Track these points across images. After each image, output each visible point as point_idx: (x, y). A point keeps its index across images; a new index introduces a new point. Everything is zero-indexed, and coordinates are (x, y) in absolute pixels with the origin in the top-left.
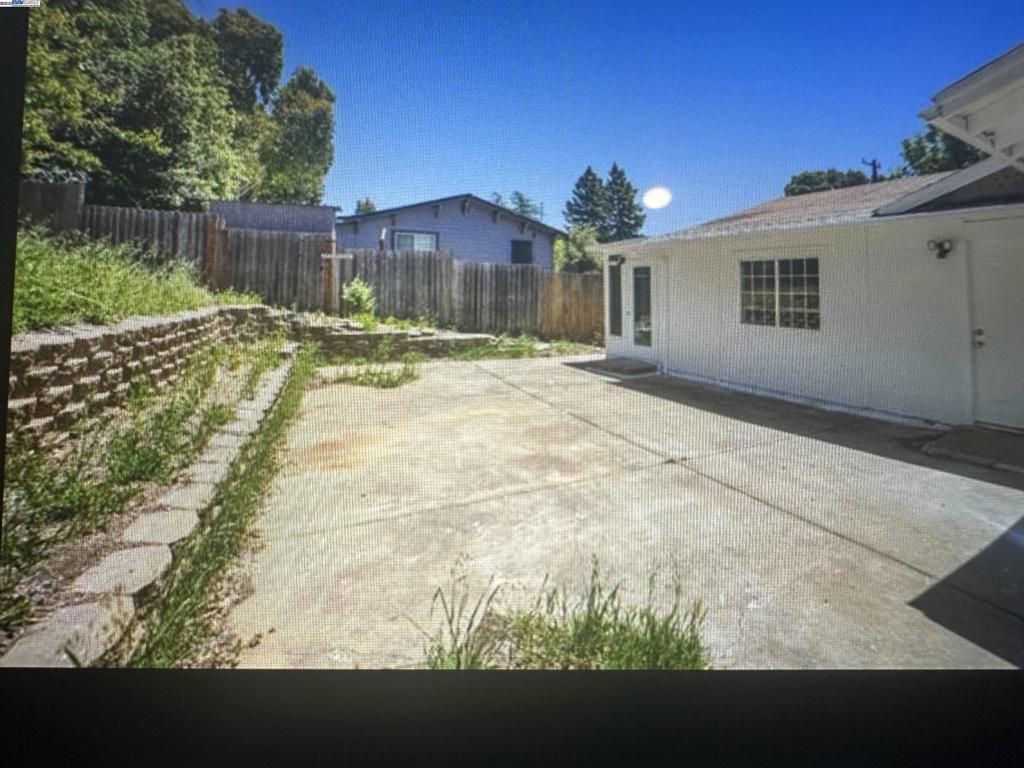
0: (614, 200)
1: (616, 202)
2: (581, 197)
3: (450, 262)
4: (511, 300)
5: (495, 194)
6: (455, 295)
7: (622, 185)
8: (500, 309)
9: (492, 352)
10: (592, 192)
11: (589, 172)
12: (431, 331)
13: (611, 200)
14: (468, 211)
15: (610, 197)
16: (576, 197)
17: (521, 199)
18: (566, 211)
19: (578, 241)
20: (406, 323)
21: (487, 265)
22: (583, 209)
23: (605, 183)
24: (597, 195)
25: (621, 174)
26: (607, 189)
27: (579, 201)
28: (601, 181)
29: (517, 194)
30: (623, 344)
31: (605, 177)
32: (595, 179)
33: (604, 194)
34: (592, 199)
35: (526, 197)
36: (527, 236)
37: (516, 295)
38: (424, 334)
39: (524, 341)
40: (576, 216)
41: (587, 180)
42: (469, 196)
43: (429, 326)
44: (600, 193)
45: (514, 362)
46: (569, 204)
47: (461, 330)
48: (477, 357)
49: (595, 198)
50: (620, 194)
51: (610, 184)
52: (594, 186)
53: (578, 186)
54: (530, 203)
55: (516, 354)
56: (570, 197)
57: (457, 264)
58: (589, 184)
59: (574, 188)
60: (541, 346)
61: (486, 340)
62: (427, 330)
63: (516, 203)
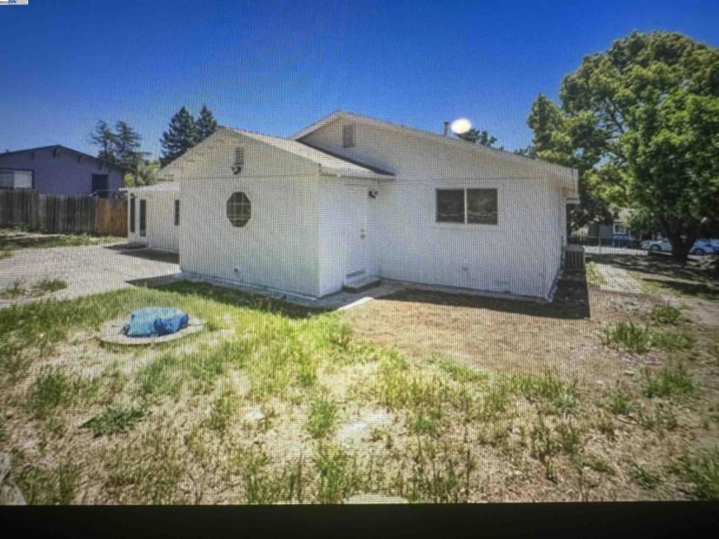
0: (203, 132)
1: (204, 134)
2: (175, 129)
3: (37, 195)
4: (78, 216)
5: (101, 121)
6: (40, 213)
7: (210, 121)
8: (70, 220)
9: (62, 243)
10: (185, 126)
11: (183, 111)
12: (23, 233)
13: (200, 133)
14: (59, 156)
15: (200, 130)
16: (171, 129)
17: (124, 127)
18: (163, 139)
19: (144, 174)
20: (6, 231)
21: (62, 197)
22: (177, 138)
23: (196, 120)
24: (190, 129)
25: (209, 114)
26: (197, 124)
27: (173, 132)
28: (192, 118)
29: (121, 123)
30: (134, 237)
31: (196, 115)
32: (188, 116)
33: (194, 127)
34: (184, 132)
35: (128, 126)
36: (104, 171)
37: (81, 213)
38: (17, 236)
39: (84, 237)
40: (171, 144)
41: (182, 116)
42: (59, 147)
43: (22, 231)
44: (192, 127)
45: (75, 248)
46: (165, 135)
47: (43, 233)
48: (51, 246)
49: (188, 130)
50: (209, 128)
51: (200, 120)
52: (187, 121)
53: (173, 121)
54: (132, 131)
55: (77, 244)
56: (167, 129)
57: (41, 196)
58: (183, 120)
59: (170, 122)
60: (94, 239)
61: (58, 237)
62: (20, 233)
63: (120, 131)
